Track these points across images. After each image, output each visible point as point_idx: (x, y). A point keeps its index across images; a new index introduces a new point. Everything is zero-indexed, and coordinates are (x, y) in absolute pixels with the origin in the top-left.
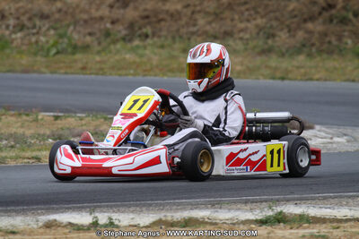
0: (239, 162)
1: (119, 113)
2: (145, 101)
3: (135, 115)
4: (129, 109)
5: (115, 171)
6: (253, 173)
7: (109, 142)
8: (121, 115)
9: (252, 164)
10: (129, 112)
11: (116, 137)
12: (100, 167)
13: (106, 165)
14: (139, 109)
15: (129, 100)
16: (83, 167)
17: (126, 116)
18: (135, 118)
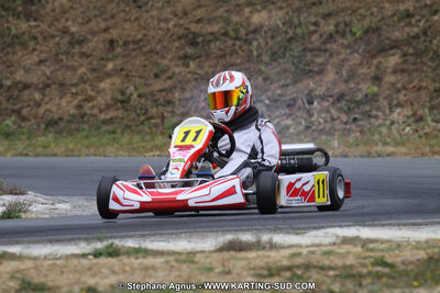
1: (172, 145)
2: (198, 133)
4: (183, 140)
5: (191, 204)
6: (306, 204)
7: (174, 174)
8: (176, 147)
9: (305, 194)
10: (182, 144)
12: (174, 200)
16: (154, 201)
17: (181, 148)
18: (193, 151)
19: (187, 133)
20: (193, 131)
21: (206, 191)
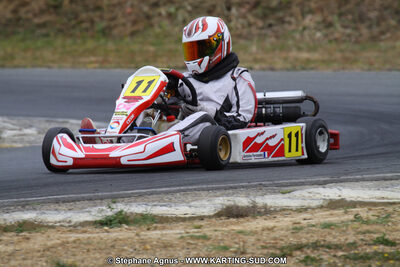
0: (256, 147)
2: (150, 83)
3: (141, 98)
4: (133, 91)
8: (124, 98)
10: (133, 95)
14: (145, 91)
17: (129, 99)
18: (141, 102)
19: (139, 83)
20: (146, 81)
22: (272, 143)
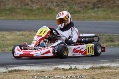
0: (77, 52)
1: (36, 35)
2: (45, 31)
3: (42, 36)
4: (40, 34)
5: (34, 55)
6: (82, 55)
7: (32, 46)
9: (81, 52)
11: (35, 43)
12: (29, 54)
13: (31, 53)
14: (43, 34)
15: (39, 31)
16: (24, 54)
17: (38, 36)
18: (42, 37)
19: (42, 31)
21: (40, 52)
22: (82, 50)
